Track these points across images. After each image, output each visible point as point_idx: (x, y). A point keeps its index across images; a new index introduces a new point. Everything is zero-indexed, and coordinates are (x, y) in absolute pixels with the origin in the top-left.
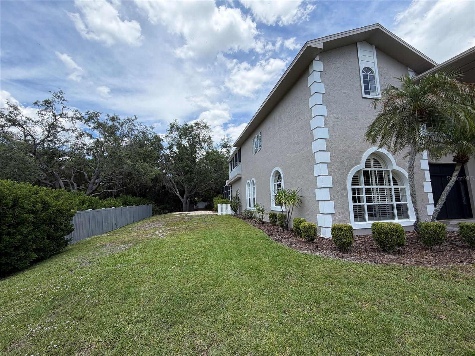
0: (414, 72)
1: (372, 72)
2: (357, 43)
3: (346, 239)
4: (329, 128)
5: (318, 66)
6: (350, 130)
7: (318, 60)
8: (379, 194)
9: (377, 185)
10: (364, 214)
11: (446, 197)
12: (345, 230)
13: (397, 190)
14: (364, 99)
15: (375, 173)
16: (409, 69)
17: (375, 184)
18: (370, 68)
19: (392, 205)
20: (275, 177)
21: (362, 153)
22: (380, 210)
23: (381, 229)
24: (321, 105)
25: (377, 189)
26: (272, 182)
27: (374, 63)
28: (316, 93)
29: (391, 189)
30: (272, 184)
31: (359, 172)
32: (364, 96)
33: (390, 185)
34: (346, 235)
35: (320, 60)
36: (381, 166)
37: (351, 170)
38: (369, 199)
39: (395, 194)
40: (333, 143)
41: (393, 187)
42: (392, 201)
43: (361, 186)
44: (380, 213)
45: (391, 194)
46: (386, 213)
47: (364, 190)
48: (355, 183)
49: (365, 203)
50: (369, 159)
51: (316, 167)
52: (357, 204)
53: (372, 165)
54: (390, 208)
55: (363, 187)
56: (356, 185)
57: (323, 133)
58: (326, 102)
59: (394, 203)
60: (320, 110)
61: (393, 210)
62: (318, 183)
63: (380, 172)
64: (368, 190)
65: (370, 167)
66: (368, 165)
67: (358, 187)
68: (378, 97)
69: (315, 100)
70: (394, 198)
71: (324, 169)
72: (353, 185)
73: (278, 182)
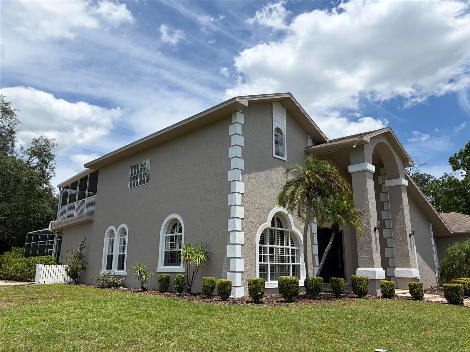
0: (312, 140)
1: (282, 134)
2: (272, 102)
3: (260, 291)
4: (245, 183)
5: (240, 118)
6: (261, 187)
7: (241, 112)
8: (280, 254)
9: (278, 245)
10: (267, 274)
11: (325, 258)
12: (260, 283)
13: (293, 250)
14: (274, 159)
15: (278, 233)
16: (309, 136)
17: (277, 243)
18: (281, 130)
19: (289, 265)
20: (169, 226)
21: (269, 211)
22: (280, 270)
23: (285, 281)
24: (241, 158)
25: (278, 248)
26: (163, 232)
27: (284, 124)
28: (237, 145)
29: (288, 249)
30: (163, 235)
31: (265, 230)
32: (275, 156)
33: (288, 245)
34: (260, 287)
35: (242, 113)
36: (282, 225)
37: (260, 228)
38: (272, 259)
39: (292, 255)
40: (247, 199)
41: (290, 247)
42: (289, 262)
43: (266, 244)
44: (279, 273)
45: (288, 255)
46: (284, 273)
47: (268, 249)
48: (262, 241)
49: (269, 263)
50: (273, 218)
51: (230, 221)
52: (262, 263)
53: (276, 225)
54: (287, 268)
55: (268, 245)
56: (263, 243)
57: (240, 187)
58: (244, 156)
59: (291, 263)
60: (239, 163)
61: (289, 271)
62: (231, 239)
63: (282, 232)
64: (272, 250)
65: (274, 226)
66: (273, 224)
67: (264, 246)
68: (285, 159)
69: (235, 152)
70: (291, 258)
71: (238, 225)
72: (260, 243)
73: (171, 233)
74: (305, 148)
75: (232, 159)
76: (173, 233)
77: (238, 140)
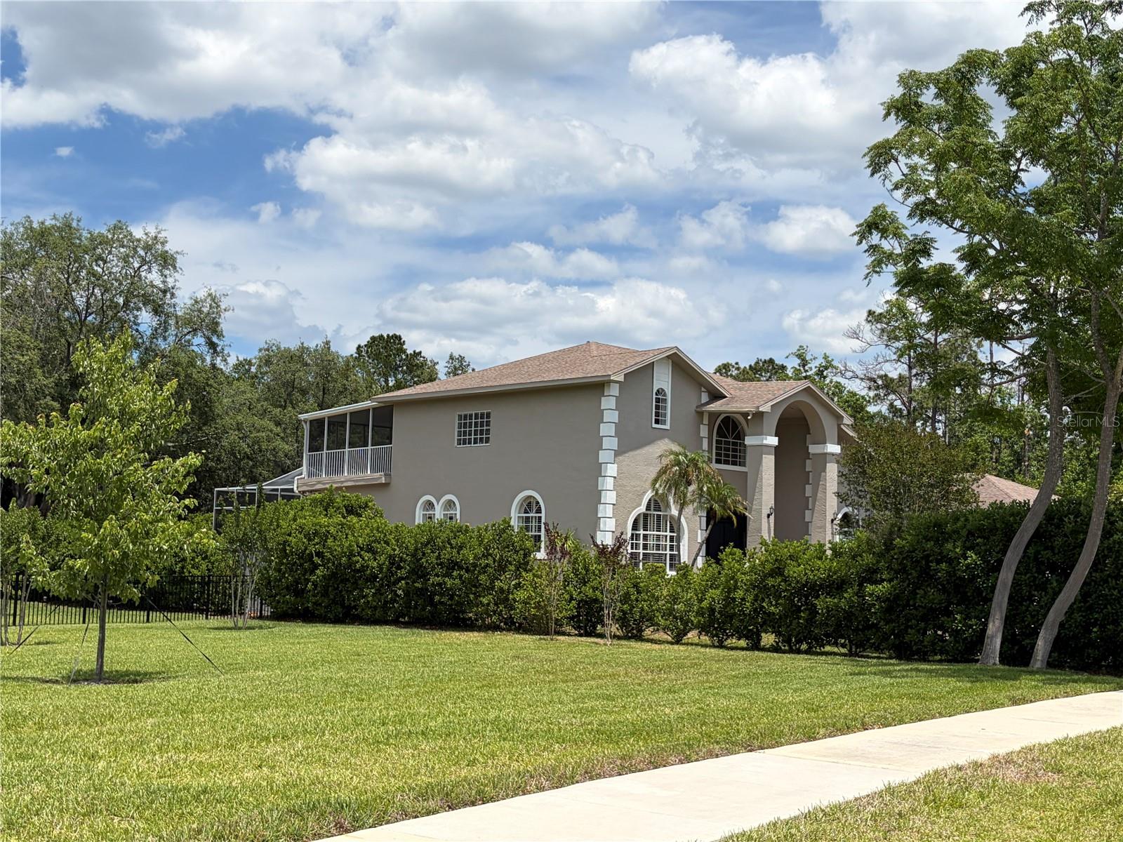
0: (707, 393)
1: (665, 395)
4: (618, 464)
5: (614, 389)
6: (636, 466)
8: (655, 541)
9: (654, 531)
13: (672, 537)
14: (652, 430)
15: (654, 517)
16: (703, 389)
17: (652, 529)
18: (664, 390)
19: (666, 555)
20: (522, 504)
21: (645, 494)
22: (654, 560)
24: (613, 436)
25: (654, 535)
26: (515, 511)
27: (668, 382)
28: (609, 422)
29: (666, 536)
30: (515, 513)
31: (639, 515)
32: (654, 426)
33: (666, 531)
36: (660, 509)
37: (633, 513)
38: (645, 547)
39: (670, 542)
40: (619, 482)
41: (668, 534)
42: (666, 550)
45: (666, 542)
47: (642, 536)
48: (635, 527)
49: (641, 551)
50: (650, 500)
51: (601, 507)
52: (634, 551)
53: (652, 508)
54: (664, 558)
55: (642, 532)
56: (636, 530)
57: (612, 470)
58: (618, 434)
59: (668, 552)
60: (611, 443)
61: (665, 560)
62: (601, 525)
63: (659, 516)
64: (645, 537)
65: (650, 510)
66: (648, 508)
67: (638, 532)
68: (667, 427)
69: (607, 429)
70: (668, 547)
71: (609, 511)
72: (633, 529)
73: (525, 513)
74: (697, 407)
75: (604, 438)
76: (528, 513)
77: (611, 416)
